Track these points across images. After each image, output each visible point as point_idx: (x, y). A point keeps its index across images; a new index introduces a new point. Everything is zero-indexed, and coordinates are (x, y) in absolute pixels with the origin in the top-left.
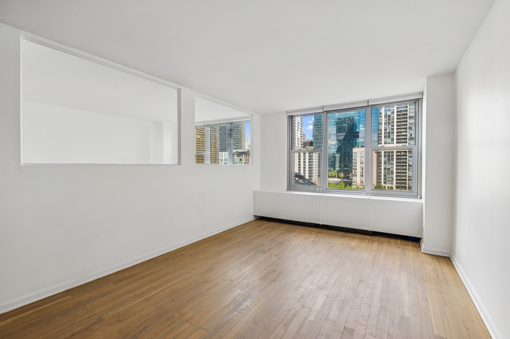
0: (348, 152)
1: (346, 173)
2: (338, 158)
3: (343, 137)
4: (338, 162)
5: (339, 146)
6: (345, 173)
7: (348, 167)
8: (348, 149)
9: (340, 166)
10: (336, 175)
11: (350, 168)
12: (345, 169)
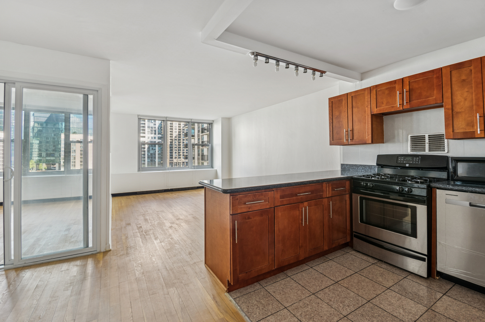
0: (53, 138)
1: (50, 164)
2: (37, 145)
3: (46, 119)
4: (37, 150)
5: (39, 130)
6: (48, 164)
7: (54, 156)
8: (53, 134)
9: (40, 155)
10: (33, 167)
11: (56, 157)
12: (48, 158)
